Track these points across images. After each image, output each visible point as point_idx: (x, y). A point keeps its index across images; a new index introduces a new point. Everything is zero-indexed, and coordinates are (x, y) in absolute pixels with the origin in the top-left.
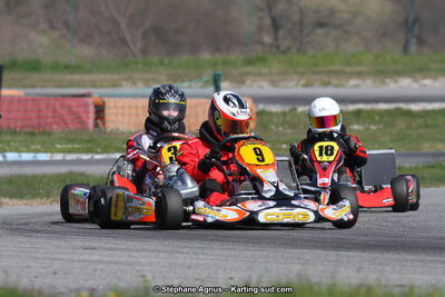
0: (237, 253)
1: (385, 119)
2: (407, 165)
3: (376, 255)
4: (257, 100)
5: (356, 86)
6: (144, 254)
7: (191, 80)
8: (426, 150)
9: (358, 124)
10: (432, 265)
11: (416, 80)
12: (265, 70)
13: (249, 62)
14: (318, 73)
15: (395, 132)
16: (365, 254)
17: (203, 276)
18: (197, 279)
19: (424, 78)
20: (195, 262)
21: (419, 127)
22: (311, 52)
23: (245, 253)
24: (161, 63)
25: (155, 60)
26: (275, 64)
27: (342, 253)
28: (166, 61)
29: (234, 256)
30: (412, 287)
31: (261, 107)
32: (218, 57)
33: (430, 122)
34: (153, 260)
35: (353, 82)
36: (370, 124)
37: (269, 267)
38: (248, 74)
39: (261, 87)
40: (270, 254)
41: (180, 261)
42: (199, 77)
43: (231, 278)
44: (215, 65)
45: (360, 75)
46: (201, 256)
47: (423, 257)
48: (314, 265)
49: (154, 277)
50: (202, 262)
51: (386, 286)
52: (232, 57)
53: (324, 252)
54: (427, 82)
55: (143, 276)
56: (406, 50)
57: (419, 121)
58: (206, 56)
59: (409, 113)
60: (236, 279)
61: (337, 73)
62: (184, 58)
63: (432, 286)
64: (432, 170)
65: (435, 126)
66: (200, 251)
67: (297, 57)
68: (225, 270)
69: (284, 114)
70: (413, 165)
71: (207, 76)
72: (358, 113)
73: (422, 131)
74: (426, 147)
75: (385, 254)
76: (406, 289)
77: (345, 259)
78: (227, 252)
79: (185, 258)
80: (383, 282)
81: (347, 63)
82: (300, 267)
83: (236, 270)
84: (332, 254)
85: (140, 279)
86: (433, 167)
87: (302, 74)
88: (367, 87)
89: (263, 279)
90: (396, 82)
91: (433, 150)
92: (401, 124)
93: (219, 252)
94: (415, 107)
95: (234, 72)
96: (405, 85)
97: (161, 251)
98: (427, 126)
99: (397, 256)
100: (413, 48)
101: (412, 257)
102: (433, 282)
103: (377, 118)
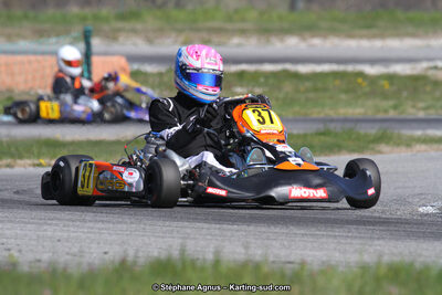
0: (111, 225)
1: (271, 81)
2: (295, 132)
3: (263, 229)
4: (131, 59)
5: (239, 45)
6: (9, 225)
7: (58, 35)
8: (315, 116)
9: (242, 86)
10: (324, 240)
11: (304, 39)
12: (139, 26)
13: (122, 17)
14: (198, 30)
15: (281, 96)
16: (251, 228)
17: (75, 250)
18: (68, 254)
19: (313, 36)
20: (66, 235)
21: (307, 91)
22: (190, 7)
23: (119, 226)
24: (26, 17)
25: (18, 12)
26: (150, 20)
27: (225, 226)
28: (31, 14)
29: (109, 229)
30: (303, 263)
31: (136, 67)
32: (88, 11)
33: (320, 85)
34: (19, 232)
35: (236, 40)
36: (254, 86)
37: (147, 241)
38: (120, 30)
39: (135, 44)
40: (148, 227)
41: (49, 233)
42: (67, 32)
43: (106, 253)
44: (84, 19)
45: (243, 32)
46: (72, 229)
47: (313, 231)
48: (195, 239)
49: (20, 251)
50: (72, 234)
51: (273, 262)
52: (104, 11)
53: (206, 226)
54: (317, 41)
55: (9, 250)
56: (293, 6)
57: (308, 84)
58: (75, 10)
59: (296, 76)
60: (111, 254)
61: (219, 31)
62: (51, 12)
63: (323, 262)
64: (322, 138)
65: (325, 90)
66: (71, 223)
67: (175, 13)
68: (99, 243)
69: (160, 74)
70: (301, 132)
71: (77, 31)
72: (241, 75)
73: (311, 95)
74: (316, 113)
75: (273, 229)
76: (296, 266)
77: (229, 234)
78: (100, 225)
79: (55, 230)
80: (271, 259)
81: (230, 19)
82: (180, 241)
83: (111, 244)
84: (215, 228)
85: (6, 254)
86: (323, 134)
87: (180, 31)
88: (251, 46)
89: (141, 254)
90: (282, 40)
91: (322, 115)
92: (288, 87)
93: (91, 225)
94: (303, 69)
95: (106, 27)
96: (292, 44)
97: (29, 223)
98: (316, 90)
99: (284, 230)
100: (301, 5)
101: (302, 232)
102: (324, 259)
103: (262, 80)
